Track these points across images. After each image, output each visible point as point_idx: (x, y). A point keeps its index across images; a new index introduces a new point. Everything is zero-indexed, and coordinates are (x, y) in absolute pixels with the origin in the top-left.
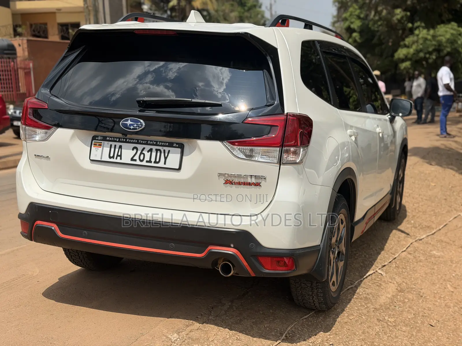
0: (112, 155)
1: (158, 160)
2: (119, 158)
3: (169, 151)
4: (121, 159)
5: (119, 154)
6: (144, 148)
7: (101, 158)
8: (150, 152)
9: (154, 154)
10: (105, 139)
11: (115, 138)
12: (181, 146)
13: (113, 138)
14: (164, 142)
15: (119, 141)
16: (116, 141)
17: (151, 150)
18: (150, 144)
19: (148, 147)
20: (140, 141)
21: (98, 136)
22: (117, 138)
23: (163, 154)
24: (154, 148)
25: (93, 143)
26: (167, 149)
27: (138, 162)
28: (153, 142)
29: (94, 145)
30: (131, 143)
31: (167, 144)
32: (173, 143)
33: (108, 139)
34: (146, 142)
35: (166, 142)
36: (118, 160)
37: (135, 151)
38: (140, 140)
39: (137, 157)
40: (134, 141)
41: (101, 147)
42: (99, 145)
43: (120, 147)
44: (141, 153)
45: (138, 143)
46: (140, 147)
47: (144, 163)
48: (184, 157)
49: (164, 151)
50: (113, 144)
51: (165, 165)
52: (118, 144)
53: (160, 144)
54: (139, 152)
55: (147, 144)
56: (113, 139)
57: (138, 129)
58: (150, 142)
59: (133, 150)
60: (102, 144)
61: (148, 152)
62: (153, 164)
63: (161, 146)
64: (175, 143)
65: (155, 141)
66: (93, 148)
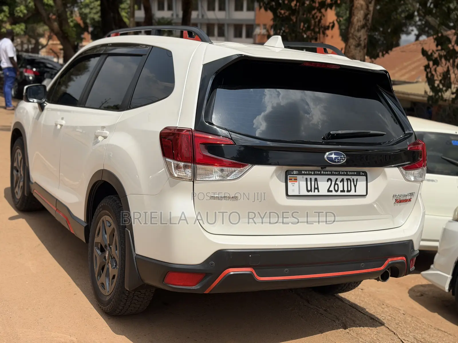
0: (309, 189)
1: (349, 189)
2: (316, 191)
3: (357, 179)
4: (318, 191)
5: (316, 187)
6: (337, 179)
7: (299, 193)
8: (342, 182)
9: (345, 183)
10: (300, 173)
11: (310, 171)
12: (366, 174)
13: (308, 171)
14: (353, 172)
15: (314, 174)
16: (311, 174)
17: (342, 180)
18: (342, 175)
19: (340, 178)
20: (333, 173)
21: (293, 171)
22: (312, 171)
23: (352, 183)
24: (345, 177)
25: (288, 178)
26: (355, 178)
27: (334, 193)
28: (344, 172)
29: (290, 180)
30: (325, 175)
31: (355, 173)
32: (360, 172)
33: (303, 172)
34: (338, 172)
35: (355, 172)
36: (316, 193)
37: (330, 182)
38: (333, 171)
39: (332, 189)
40: (328, 173)
41: (297, 182)
42: (294, 180)
43: (316, 180)
44: (335, 184)
45: (332, 174)
46: (333, 178)
47: (339, 193)
48: (368, 183)
49: (353, 179)
50: (309, 177)
51: (355, 193)
52: (313, 177)
53: (350, 174)
54: (333, 183)
55: (339, 175)
56: (308, 173)
57: (342, 162)
58: (342, 173)
59: (328, 181)
60: (298, 178)
61: (341, 182)
62: (346, 193)
63: (351, 175)
64: (361, 172)
65: (345, 172)
66: (289, 184)
